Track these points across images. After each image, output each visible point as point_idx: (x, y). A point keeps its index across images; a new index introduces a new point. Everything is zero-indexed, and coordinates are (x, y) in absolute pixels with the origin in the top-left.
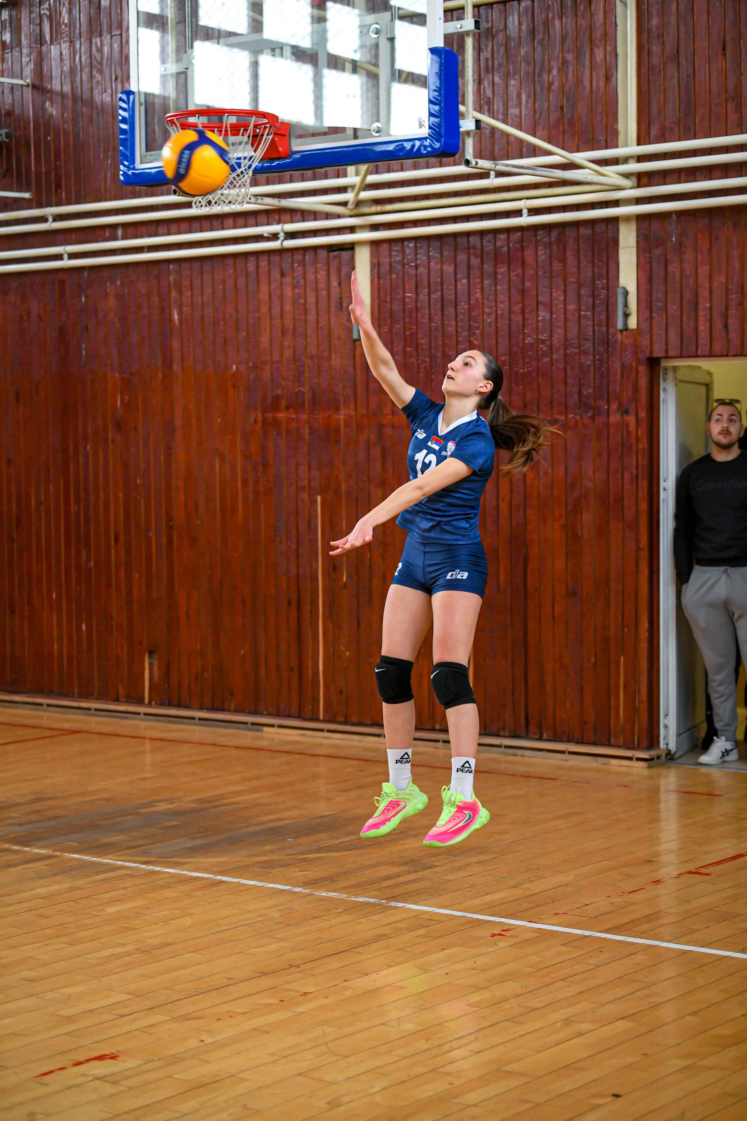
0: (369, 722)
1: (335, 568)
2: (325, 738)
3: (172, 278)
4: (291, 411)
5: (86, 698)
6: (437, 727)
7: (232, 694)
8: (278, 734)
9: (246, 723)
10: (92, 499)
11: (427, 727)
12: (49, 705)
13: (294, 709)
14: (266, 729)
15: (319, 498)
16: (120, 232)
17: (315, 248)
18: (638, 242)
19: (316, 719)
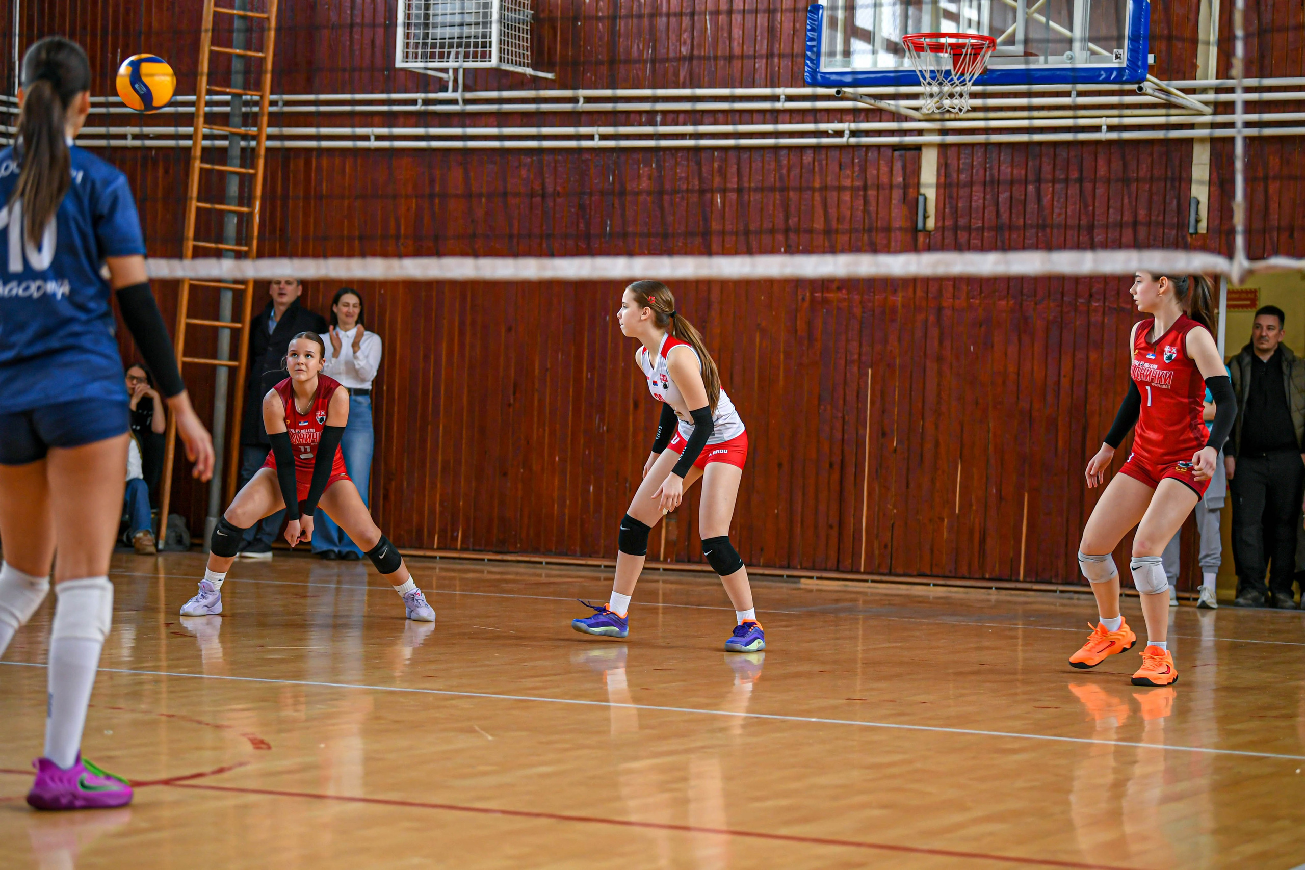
0: (915, 573)
1: (884, 434)
2: (869, 587)
3: (716, 165)
4: (844, 291)
5: (590, 556)
6: (987, 576)
7: (762, 550)
8: (817, 585)
9: (782, 576)
10: (609, 367)
11: (977, 576)
12: (547, 563)
13: (832, 562)
14: (803, 580)
15: (870, 371)
16: (659, 118)
17: (879, 147)
18: (1210, 159)
19: (858, 572)
